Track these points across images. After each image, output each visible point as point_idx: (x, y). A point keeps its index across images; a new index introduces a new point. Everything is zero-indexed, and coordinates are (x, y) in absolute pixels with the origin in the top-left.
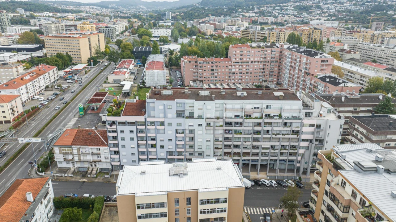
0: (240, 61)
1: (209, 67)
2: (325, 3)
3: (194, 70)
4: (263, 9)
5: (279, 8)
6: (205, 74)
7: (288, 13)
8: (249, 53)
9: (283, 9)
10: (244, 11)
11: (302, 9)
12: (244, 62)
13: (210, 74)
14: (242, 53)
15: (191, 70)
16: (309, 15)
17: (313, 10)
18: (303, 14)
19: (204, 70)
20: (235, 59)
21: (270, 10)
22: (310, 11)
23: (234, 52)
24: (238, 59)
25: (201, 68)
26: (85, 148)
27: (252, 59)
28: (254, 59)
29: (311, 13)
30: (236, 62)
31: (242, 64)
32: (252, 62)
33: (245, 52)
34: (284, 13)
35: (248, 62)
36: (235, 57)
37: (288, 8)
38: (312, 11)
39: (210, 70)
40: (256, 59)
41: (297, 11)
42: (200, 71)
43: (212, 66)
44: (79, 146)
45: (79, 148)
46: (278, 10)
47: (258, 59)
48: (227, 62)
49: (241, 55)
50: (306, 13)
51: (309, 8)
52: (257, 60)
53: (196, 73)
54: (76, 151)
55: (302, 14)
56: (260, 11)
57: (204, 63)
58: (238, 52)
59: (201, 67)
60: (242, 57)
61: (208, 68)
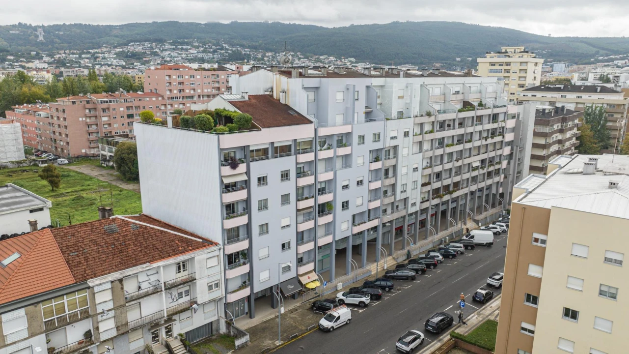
0: (179, 95)
1: (122, 109)
2: (161, 49)
3: (88, 120)
4: (60, 57)
5: (88, 56)
6: (116, 126)
7: (110, 63)
8: (192, 79)
9: (98, 57)
10: (21, 59)
11: (130, 57)
12: (187, 97)
13: (126, 125)
14: (181, 80)
15: (81, 119)
16: (145, 65)
17: (149, 58)
18: (135, 64)
19: (112, 118)
20: (170, 91)
21: (74, 59)
22: (144, 59)
23: (167, 78)
24: (175, 92)
25: (105, 114)
26: (136, 275)
27: (199, 91)
28: (203, 91)
29: (148, 62)
30: (172, 98)
31: (185, 100)
32: (199, 96)
33: (187, 77)
34: (103, 63)
35: (192, 97)
36: (170, 88)
37: (106, 55)
38: (147, 59)
39: (125, 116)
40: (206, 91)
41: (122, 60)
42: (105, 119)
43: (128, 108)
44: (116, 275)
45: (121, 281)
46: (87, 58)
47: (209, 90)
48: (154, 99)
49: (180, 84)
50: (140, 62)
51: (142, 55)
52: (208, 92)
53: (94, 127)
54: (108, 296)
55: (133, 64)
56: (55, 60)
57: (111, 102)
58: (174, 77)
59: (104, 110)
60: (181, 87)
61: (120, 111)
